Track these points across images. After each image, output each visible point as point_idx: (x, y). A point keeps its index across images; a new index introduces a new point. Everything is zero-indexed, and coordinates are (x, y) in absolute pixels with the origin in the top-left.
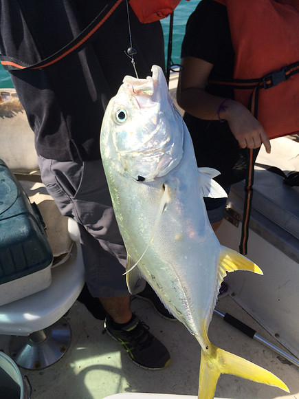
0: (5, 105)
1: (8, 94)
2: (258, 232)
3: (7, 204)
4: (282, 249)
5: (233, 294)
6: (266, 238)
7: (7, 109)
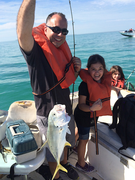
0: (26, 105)
1: (27, 102)
2: (101, 144)
3: (27, 131)
4: (108, 149)
5: (96, 171)
6: (104, 146)
7: (26, 106)
